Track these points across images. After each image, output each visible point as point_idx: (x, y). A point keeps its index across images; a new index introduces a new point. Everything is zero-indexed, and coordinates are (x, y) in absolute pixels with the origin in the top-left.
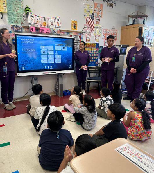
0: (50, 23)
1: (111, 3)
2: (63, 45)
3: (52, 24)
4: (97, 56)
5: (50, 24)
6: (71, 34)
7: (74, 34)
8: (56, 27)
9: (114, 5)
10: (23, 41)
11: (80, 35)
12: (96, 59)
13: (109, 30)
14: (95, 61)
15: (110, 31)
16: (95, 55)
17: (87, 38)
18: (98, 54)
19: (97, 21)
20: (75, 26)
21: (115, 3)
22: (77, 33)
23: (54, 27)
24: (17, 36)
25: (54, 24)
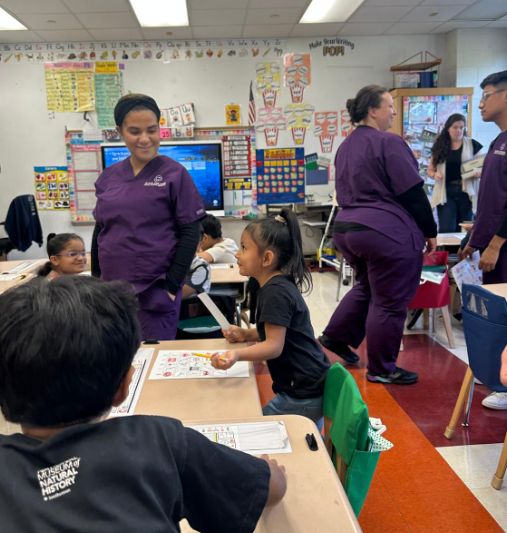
0: (172, 117)
1: (335, 45)
2: (196, 159)
3: (176, 120)
4: (303, 179)
5: (172, 120)
6: (225, 134)
7: (231, 133)
8: (184, 125)
9: (347, 49)
10: (117, 156)
11: (247, 133)
12: (297, 186)
13: (335, 113)
14: (294, 190)
15: (339, 114)
16: (294, 176)
17: (269, 139)
18: (303, 173)
19: (295, 95)
20: (233, 114)
21: (349, 43)
22: (239, 129)
23: (181, 124)
24: (106, 150)
25: (180, 119)
